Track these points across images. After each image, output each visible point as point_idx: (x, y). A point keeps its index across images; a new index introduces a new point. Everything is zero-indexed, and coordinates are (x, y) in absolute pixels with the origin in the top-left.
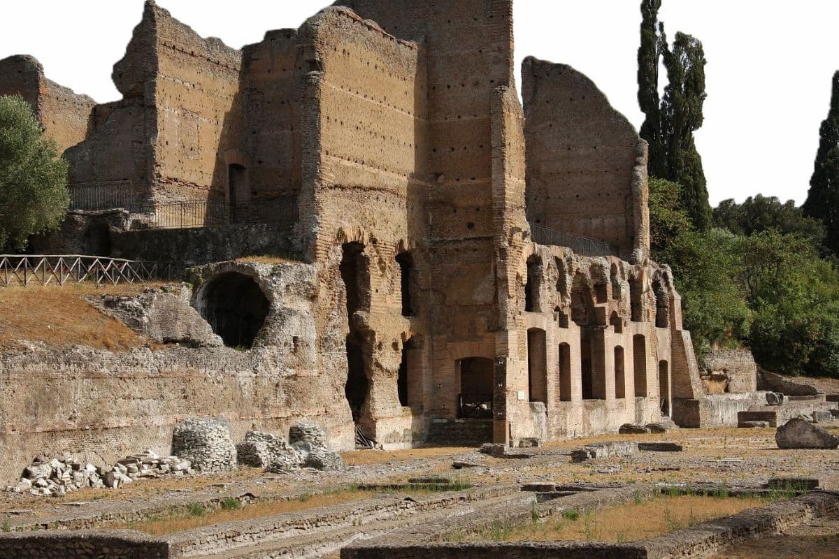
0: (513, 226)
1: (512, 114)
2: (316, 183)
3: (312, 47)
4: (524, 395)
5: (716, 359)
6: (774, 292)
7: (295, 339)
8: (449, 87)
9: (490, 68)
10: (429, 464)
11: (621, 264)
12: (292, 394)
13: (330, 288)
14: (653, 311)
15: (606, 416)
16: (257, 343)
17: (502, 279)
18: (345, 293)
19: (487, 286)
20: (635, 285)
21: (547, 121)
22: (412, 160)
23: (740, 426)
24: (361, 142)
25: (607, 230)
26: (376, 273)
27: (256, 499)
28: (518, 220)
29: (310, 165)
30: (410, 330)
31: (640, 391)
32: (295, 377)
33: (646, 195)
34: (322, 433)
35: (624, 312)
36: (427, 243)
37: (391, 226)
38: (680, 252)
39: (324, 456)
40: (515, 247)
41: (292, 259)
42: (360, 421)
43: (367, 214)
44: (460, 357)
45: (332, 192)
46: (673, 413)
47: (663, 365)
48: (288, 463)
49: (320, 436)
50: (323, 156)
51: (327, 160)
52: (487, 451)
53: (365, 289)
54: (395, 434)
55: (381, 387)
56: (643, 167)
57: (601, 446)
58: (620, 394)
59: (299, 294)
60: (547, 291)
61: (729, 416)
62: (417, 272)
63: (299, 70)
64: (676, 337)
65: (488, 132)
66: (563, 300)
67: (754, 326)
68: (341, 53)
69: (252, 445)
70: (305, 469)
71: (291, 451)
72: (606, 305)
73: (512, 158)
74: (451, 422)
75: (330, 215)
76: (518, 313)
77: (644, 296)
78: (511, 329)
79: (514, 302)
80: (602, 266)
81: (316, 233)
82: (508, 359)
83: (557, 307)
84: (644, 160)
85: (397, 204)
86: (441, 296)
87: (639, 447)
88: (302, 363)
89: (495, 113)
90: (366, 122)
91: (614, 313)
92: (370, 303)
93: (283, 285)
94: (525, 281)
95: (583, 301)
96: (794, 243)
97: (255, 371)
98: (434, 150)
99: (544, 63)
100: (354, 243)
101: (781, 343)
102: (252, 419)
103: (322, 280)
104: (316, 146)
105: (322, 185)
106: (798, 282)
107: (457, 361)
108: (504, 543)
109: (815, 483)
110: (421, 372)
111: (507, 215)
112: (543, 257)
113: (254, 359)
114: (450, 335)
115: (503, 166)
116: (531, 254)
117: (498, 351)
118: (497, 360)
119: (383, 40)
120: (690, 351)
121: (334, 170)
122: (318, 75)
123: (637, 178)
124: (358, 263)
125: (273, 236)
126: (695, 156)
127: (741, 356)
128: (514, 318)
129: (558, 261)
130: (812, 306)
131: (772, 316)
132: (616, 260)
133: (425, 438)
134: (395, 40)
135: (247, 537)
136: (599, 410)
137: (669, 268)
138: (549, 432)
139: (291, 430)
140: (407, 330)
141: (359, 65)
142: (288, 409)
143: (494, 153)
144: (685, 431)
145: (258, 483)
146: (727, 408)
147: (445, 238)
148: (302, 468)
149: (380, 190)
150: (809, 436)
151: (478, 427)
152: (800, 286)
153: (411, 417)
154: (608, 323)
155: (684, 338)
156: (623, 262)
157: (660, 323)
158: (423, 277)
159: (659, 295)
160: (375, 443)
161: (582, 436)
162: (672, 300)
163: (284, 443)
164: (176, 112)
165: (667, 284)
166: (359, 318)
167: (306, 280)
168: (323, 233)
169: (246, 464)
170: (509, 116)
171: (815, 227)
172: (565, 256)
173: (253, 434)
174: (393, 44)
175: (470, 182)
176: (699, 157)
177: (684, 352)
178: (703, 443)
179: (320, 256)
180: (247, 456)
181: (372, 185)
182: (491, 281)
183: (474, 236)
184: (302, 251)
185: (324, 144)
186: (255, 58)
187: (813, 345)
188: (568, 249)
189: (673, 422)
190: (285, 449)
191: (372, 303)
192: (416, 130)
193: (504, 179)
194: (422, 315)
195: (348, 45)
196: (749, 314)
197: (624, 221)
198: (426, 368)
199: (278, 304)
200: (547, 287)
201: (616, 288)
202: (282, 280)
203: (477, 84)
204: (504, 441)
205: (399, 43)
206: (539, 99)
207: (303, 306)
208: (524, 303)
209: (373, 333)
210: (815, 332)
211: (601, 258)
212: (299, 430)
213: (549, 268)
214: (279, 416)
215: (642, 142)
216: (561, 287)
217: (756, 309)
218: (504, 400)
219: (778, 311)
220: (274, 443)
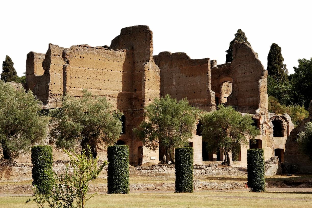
1: (151, 70)
8: (138, 62)
9: (146, 56)
14: (270, 131)
20: (258, 121)
22: (122, 86)
24: (90, 83)
44: (139, 146)
62: (126, 120)
68: (79, 58)
73: (151, 84)
77: (262, 126)
82: (144, 147)
84: (265, 77)
89: (143, 71)
90: (93, 76)
98: (134, 82)
111: (146, 102)
114: (137, 139)
115: (144, 87)
119: (105, 50)
121: (74, 92)
122: (67, 65)
123: (259, 84)
134: (112, 50)
141: (90, 60)
143: (143, 83)
147: (136, 109)
158: (129, 122)
162: (288, 127)
164: (59, 74)
165: (287, 121)
170: (148, 71)
185: (68, 84)
192: (125, 76)
193: (145, 91)
194: (127, 133)
195: (83, 55)
205: (115, 51)
215: (264, 70)
218: (142, 159)
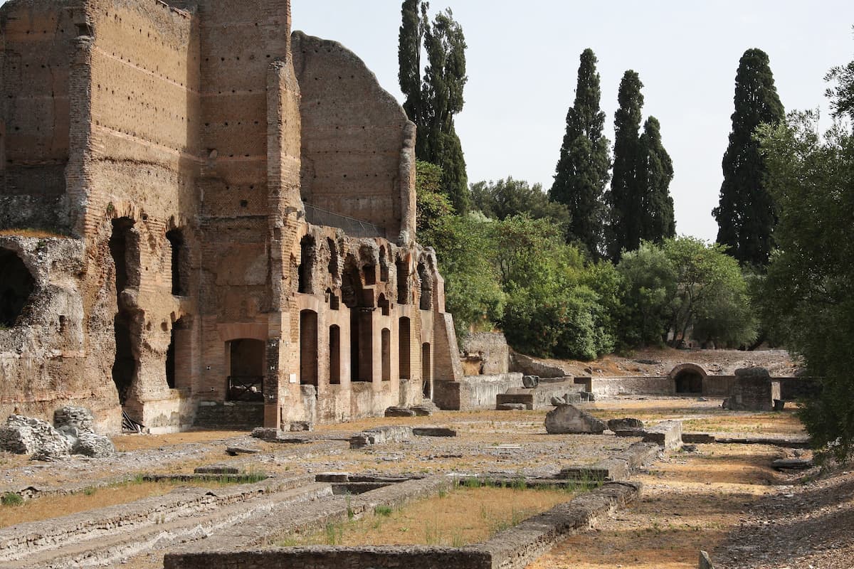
0: (288, 205)
1: (288, 91)
2: (85, 154)
3: (82, 10)
4: (295, 378)
5: (473, 341)
6: (526, 276)
7: (62, 318)
8: (223, 59)
9: (266, 42)
10: (202, 450)
11: (389, 245)
12: (57, 377)
13: (99, 265)
14: (418, 293)
15: (372, 398)
16: (20, 322)
17: (276, 258)
18: (114, 270)
19: (260, 266)
20: (402, 266)
21: (315, 98)
22: (184, 134)
23: (499, 408)
24: (133, 113)
25: (374, 211)
26: (145, 250)
27: (38, 493)
28: (292, 199)
29: (80, 135)
30: (179, 310)
31: (405, 373)
32: (61, 358)
33: (413, 178)
34: (89, 417)
35: (391, 294)
36: (198, 221)
37: (162, 201)
38: (440, 235)
39: (95, 442)
40: (290, 227)
41: (58, 234)
42: (127, 403)
43: (138, 189)
44: (231, 338)
45: (102, 164)
46: (435, 395)
47: (426, 347)
48: (57, 450)
49: (87, 420)
50: (93, 126)
51: (97, 131)
52: (259, 436)
53: (135, 267)
54: (162, 417)
55: (149, 369)
56: (411, 149)
57: (379, 432)
58: (386, 377)
59: (66, 270)
60: (319, 272)
61: (487, 398)
62: (187, 249)
63: (61, 33)
64: (439, 319)
65: (263, 108)
66: (334, 282)
67: (507, 309)
68: (112, 18)
69: (15, 430)
70: (73, 456)
71: (56, 437)
72: (374, 287)
73: (289, 136)
74: (220, 405)
75: (100, 189)
76: (291, 294)
77: (410, 279)
78: (285, 311)
79: (287, 283)
80: (371, 247)
81: (85, 207)
82: (281, 341)
83: (329, 289)
84: (412, 142)
85: (168, 180)
86: (211, 275)
87: (413, 432)
88: (68, 344)
89: (271, 89)
90: (138, 92)
91: (382, 295)
92: (139, 281)
93: (50, 261)
94: (299, 262)
95: (351, 283)
96: (545, 227)
97: (19, 352)
98: (207, 125)
99: (312, 39)
100: (125, 219)
101: (532, 326)
102: (14, 403)
103: (91, 256)
104: (85, 116)
105: (91, 157)
106: (548, 267)
107: (227, 342)
108: (342, 548)
109: (606, 472)
110: (190, 353)
111: (282, 194)
112: (316, 239)
113: (18, 339)
114: (221, 315)
115: (279, 143)
116: (305, 234)
117: (270, 333)
118: (270, 342)
119: (156, 7)
120: (451, 334)
121: (104, 142)
122: (89, 41)
123: (405, 160)
124: (128, 239)
125: (37, 209)
126: (454, 140)
127: (494, 338)
128: (287, 300)
129: (330, 241)
130: (561, 290)
131: (524, 300)
132: (384, 242)
133: (192, 422)
134: (168, 8)
135: (49, 540)
136: (366, 393)
137: (433, 250)
138: (318, 415)
139: (55, 414)
140: (176, 309)
141: (132, 33)
142: (53, 392)
143: (270, 130)
144: (447, 413)
145: (26, 472)
146: (484, 391)
147: (217, 216)
148: (71, 454)
149: (151, 164)
150: (577, 422)
151: (248, 410)
152: (550, 271)
153: (179, 400)
154: (376, 306)
155: (446, 320)
156: (391, 244)
157: (424, 305)
158: (194, 256)
159: (424, 278)
160: (142, 426)
161: (349, 418)
162: (435, 283)
163: (50, 428)
165: (431, 267)
166: (127, 297)
167: (74, 256)
168: (93, 207)
169: (8, 450)
170: (286, 92)
171: (561, 213)
172: (337, 238)
173: (16, 419)
174: (166, 11)
175: (244, 158)
176: (458, 140)
177: (446, 335)
178: (472, 427)
179: (89, 231)
180: (9, 442)
181: (143, 158)
182: (264, 261)
183: (248, 214)
184: (70, 226)
185: (94, 113)
186: (12, 17)
187: (562, 329)
188: (340, 230)
189: (434, 404)
190: (50, 434)
191: (142, 282)
192: (188, 102)
193: (280, 157)
194: (191, 294)
195: (120, 11)
196: (503, 297)
197: (391, 203)
198: (195, 349)
199: (44, 281)
200: (319, 268)
201: (384, 270)
202: (48, 255)
203: (252, 58)
204: (275, 425)
205: (172, 11)
206: (308, 76)
207: (70, 283)
208: (298, 284)
209: (142, 312)
210: (564, 316)
211: (371, 239)
212: (64, 414)
213: (322, 248)
214: (44, 399)
215: (409, 124)
216: (333, 268)
217: (509, 292)
218: (276, 383)
219: (530, 295)
220: (39, 428)
